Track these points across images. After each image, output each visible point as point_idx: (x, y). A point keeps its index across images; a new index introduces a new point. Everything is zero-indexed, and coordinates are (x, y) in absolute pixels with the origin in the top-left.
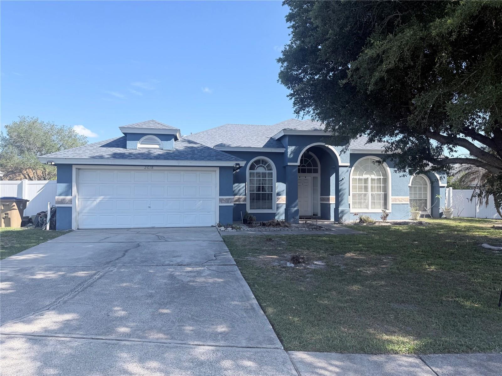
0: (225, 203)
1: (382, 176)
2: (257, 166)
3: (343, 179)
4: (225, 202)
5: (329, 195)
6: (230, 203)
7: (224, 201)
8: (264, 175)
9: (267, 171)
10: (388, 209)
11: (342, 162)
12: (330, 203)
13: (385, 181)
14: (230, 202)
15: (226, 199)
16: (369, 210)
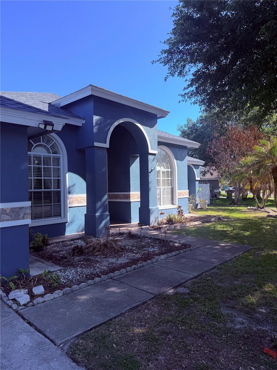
0: (8, 220)
1: (170, 169)
2: (35, 145)
3: (152, 171)
4: (8, 217)
5: (129, 191)
6: (23, 218)
7: (7, 214)
8: (47, 161)
9: (52, 155)
10: (175, 204)
11: (152, 149)
12: (131, 201)
13: (172, 174)
14: (22, 216)
15: (13, 210)
16: (161, 206)
